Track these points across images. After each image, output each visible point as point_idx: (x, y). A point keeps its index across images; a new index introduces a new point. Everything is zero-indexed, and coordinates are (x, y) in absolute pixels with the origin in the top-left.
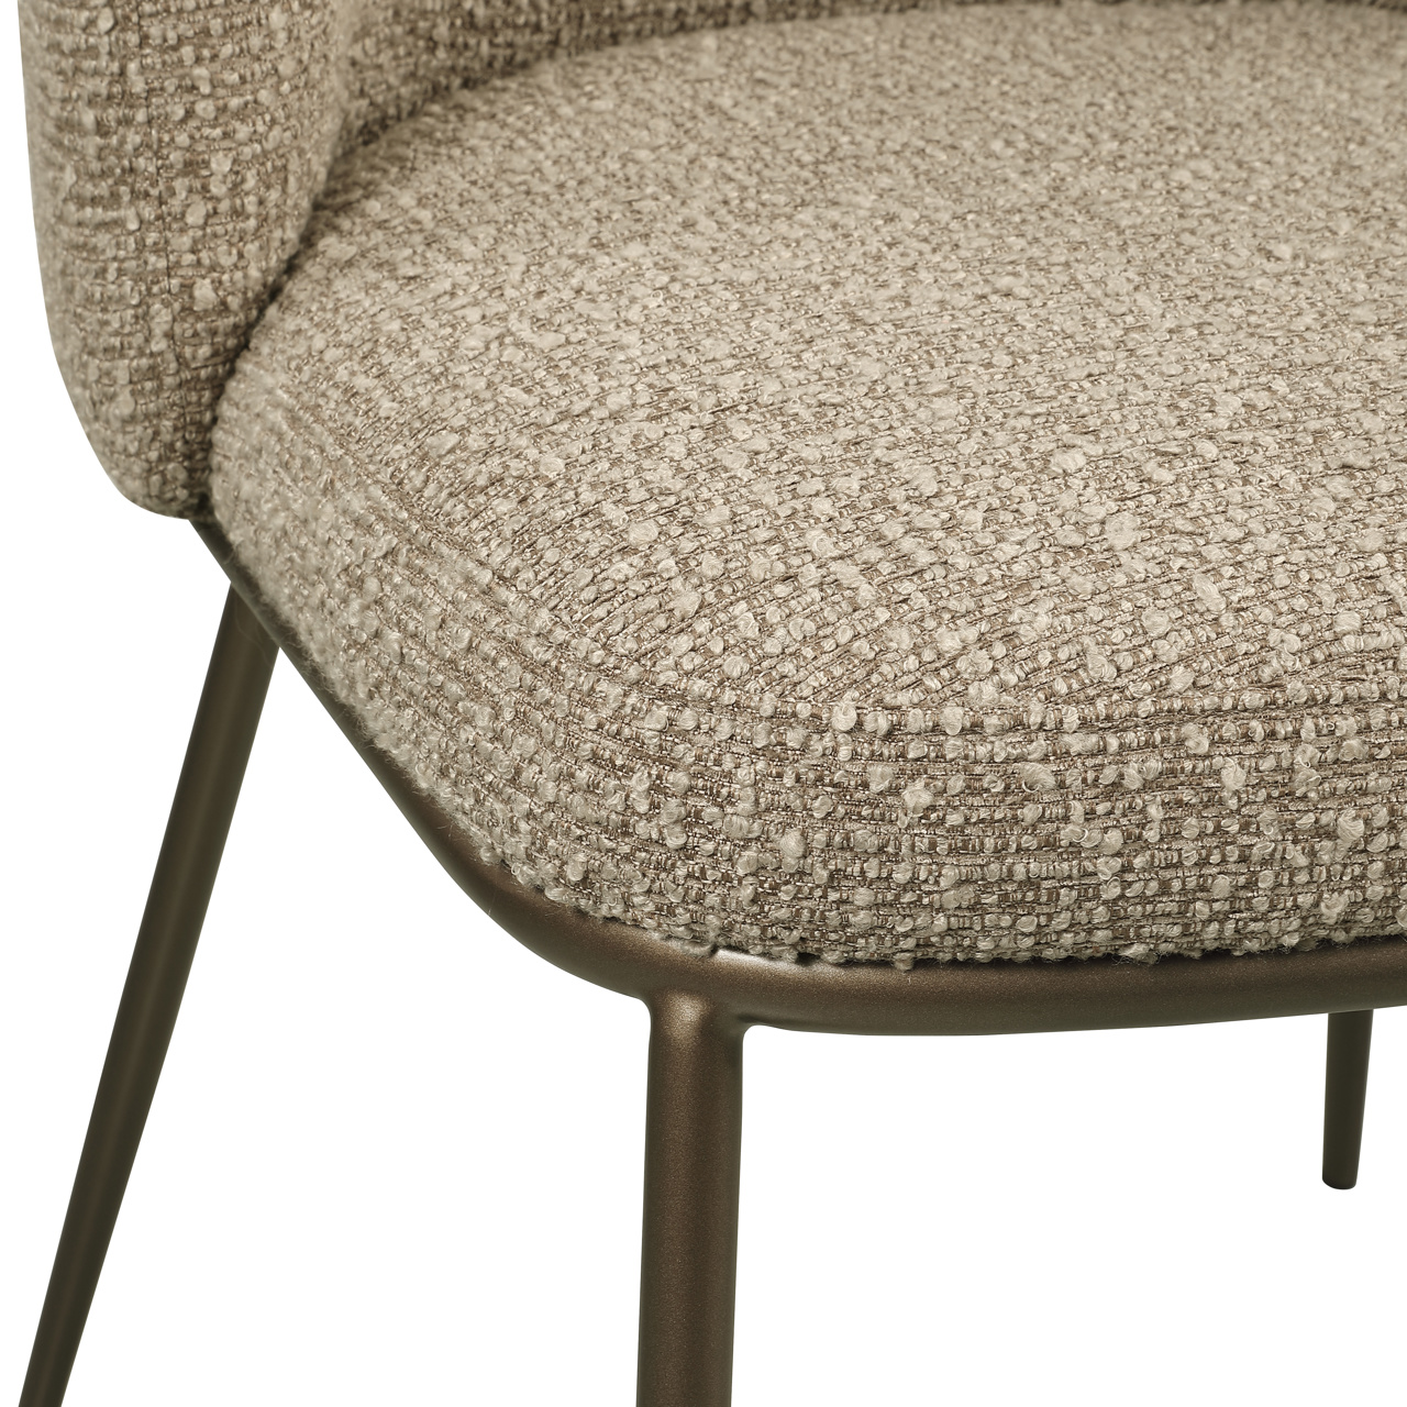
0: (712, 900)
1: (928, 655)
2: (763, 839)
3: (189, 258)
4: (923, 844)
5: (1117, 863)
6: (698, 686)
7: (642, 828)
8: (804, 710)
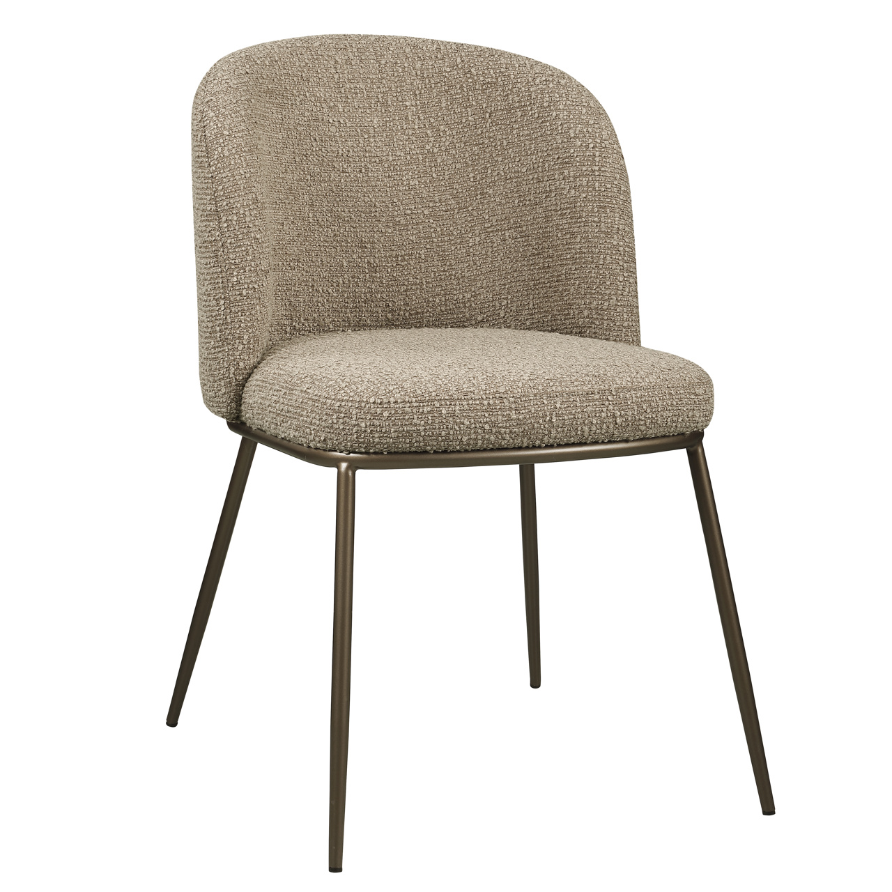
0: (349, 439)
1: (387, 390)
2: (358, 424)
3: (238, 357)
4: (387, 424)
5: (423, 428)
6: (345, 398)
7: (335, 426)
8: (365, 400)
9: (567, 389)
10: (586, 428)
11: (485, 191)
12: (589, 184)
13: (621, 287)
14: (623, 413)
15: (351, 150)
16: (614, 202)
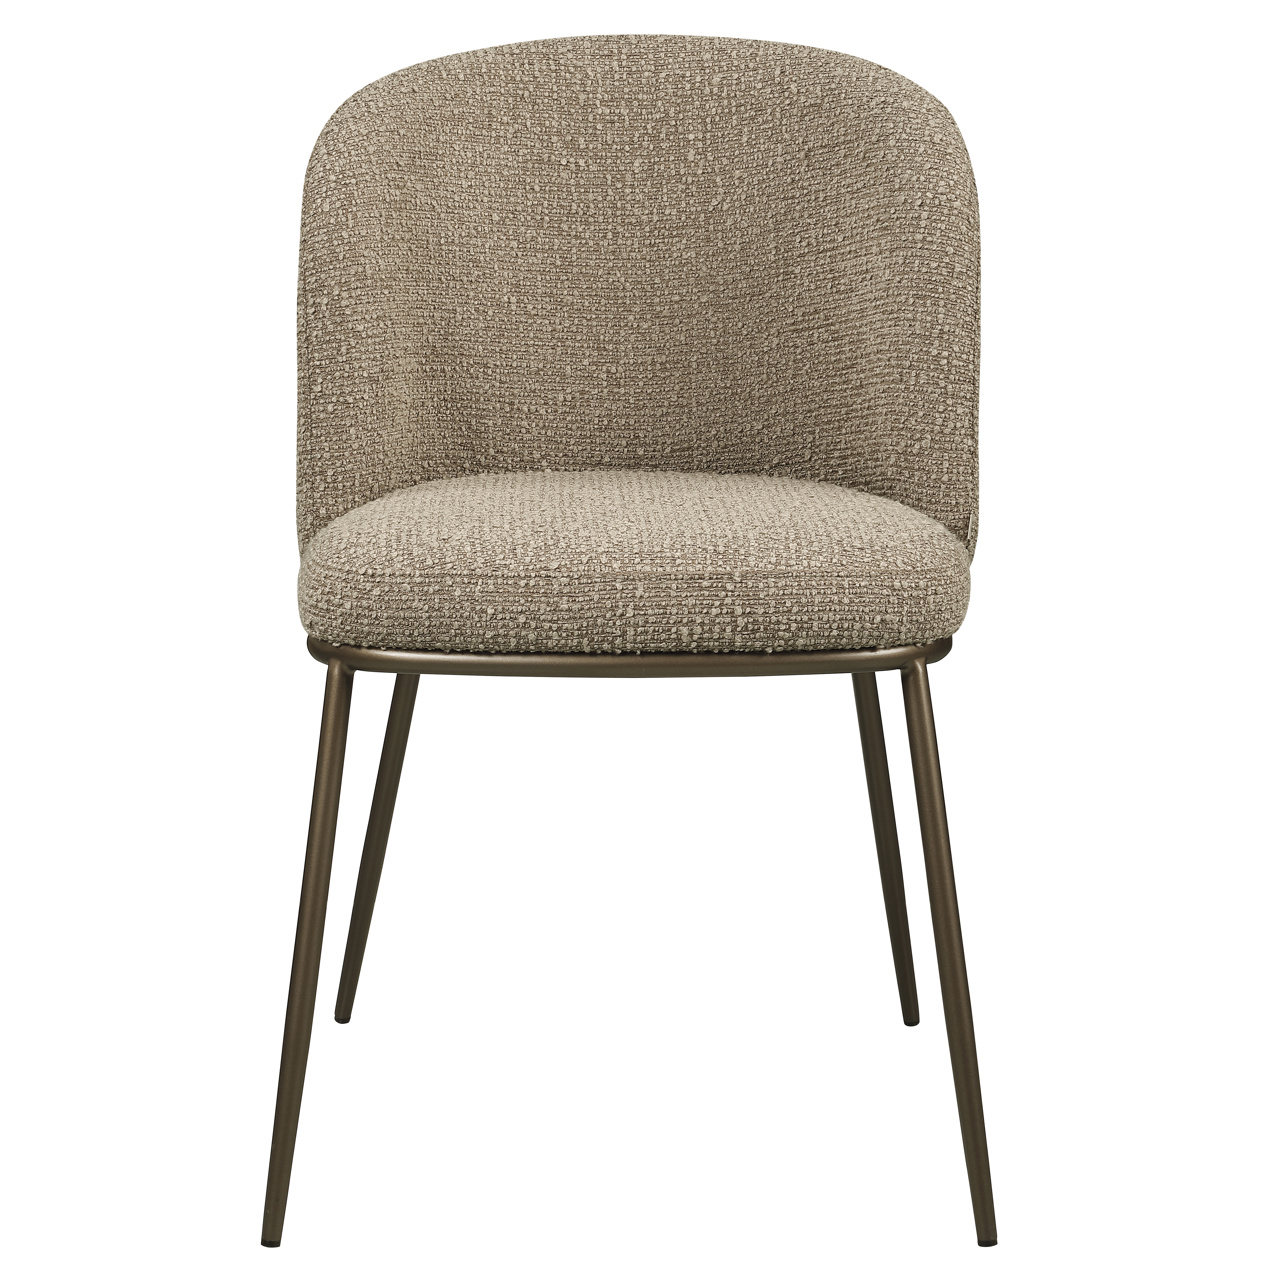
2: (343, 605)
4: (379, 606)
5: (428, 614)
9: (661, 569)
10: (685, 630)
11: (790, 269)
12: (908, 261)
13: (939, 421)
14: (748, 610)
15: (592, 206)
16: (940, 290)
